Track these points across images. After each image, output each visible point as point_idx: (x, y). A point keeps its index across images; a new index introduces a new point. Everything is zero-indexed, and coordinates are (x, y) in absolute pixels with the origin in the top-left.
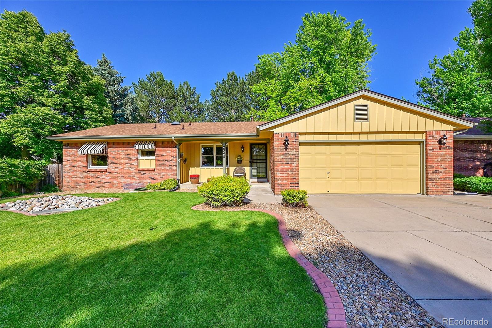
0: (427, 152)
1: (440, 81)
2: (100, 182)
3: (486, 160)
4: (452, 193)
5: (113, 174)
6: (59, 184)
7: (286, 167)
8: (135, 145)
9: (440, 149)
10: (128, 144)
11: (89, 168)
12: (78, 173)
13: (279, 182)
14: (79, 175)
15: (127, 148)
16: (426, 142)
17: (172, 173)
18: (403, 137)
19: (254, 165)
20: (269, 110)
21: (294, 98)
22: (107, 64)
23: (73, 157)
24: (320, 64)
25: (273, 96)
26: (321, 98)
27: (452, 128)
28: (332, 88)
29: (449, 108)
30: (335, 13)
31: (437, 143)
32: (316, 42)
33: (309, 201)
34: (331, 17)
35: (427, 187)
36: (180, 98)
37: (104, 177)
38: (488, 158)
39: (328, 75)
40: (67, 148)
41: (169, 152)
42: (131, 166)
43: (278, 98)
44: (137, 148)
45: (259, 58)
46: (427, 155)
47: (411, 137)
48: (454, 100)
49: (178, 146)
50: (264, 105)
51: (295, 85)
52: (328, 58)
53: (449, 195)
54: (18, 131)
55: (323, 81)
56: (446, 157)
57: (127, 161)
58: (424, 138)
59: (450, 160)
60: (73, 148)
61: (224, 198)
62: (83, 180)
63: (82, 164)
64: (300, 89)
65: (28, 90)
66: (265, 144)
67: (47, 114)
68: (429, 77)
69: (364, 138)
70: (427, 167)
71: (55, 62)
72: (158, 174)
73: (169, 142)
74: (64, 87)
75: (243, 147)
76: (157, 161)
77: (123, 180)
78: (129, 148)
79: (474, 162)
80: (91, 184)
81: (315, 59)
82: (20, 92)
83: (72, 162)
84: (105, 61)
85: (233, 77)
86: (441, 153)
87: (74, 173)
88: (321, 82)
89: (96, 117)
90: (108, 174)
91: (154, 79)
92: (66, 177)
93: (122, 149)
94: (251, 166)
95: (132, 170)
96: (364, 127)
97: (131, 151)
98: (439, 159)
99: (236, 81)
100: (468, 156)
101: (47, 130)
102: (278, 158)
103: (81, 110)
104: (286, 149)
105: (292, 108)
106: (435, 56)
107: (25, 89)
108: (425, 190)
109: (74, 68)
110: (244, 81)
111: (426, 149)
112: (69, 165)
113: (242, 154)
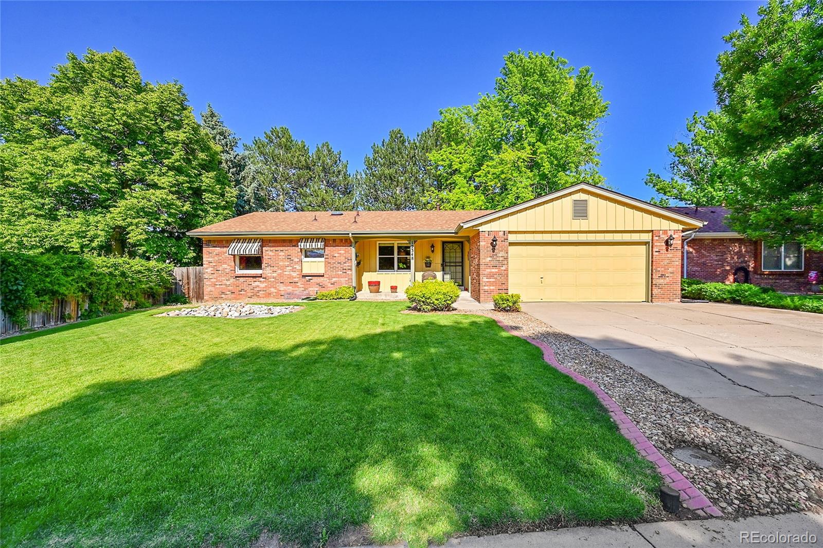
0: (652, 255)
1: (701, 149)
2: (252, 291)
3: (737, 264)
4: (679, 300)
5: (270, 280)
6: (189, 293)
7: (493, 270)
8: (299, 244)
9: (667, 250)
10: (289, 241)
11: (236, 272)
12: (223, 278)
13: (486, 288)
14: (225, 281)
15: (288, 246)
16: (652, 242)
17: (347, 279)
18: (627, 237)
19: (447, 269)
20: (456, 191)
21: (493, 174)
22: (215, 119)
23: (216, 258)
24: (531, 126)
25: (462, 170)
26: (531, 174)
27: (681, 227)
28: (547, 163)
29: (712, 190)
30: (552, 55)
31: (664, 244)
32: (526, 98)
33: (523, 307)
34: (546, 62)
35: (652, 294)
36: (318, 169)
37: (257, 283)
38: (740, 261)
39: (542, 145)
40: (208, 245)
41: (343, 252)
42: (293, 270)
43: (469, 174)
44: (302, 247)
45: (441, 113)
46: (652, 258)
47: (635, 237)
48: (720, 177)
49: (353, 245)
50: (448, 182)
51: (495, 156)
52: (542, 120)
53: (677, 302)
54: (131, 224)
55: (534, 153)
56: (674, 259)
57: (288, 263)
58: (651, 238)
59: (677, 263)
60: (216, 247)
61: (436, 302)
62: (230, 288)
63: (228, 267)
64: (502, 162)
65: (138, 167)
66: (462, 243)
67: (164, 200)
68: (687, 143)
69: (583, 238)
70: (652, 271)
71: (165, 125)
72: (328, 281)
73: (342, 240)
74: (179, 161)
75: (433, 246)
76: (327, 263)
77: (282, 288)
78: (290, 246)
79: (723, 266)
80: (241, 293)
81: (523, 122)
82: (128, 168)
83: (214, 264)
84: (212, 115)
85: (398, 138)
86: (668, 255)
87: (218, 279)
88: (532, 154)
89: (218, 201)
90: (264, 280)
91: (276, 138)
92: (207, 283)
93: (281, 248)
94: (443, 271)
95: (294, 274)
96: (583, 225)
97: (294, 251)
98: (666, 262)
99: (403, 142)
100: (716, 259)
101: (163, 222)
102: (484, 261)
103: (197, 193)
104: (494, 250)
105: (489, 189)
106: (696, 113)
107: (135, 165)
108: (650, 298)
109: (192, 134)
110: (415, 144)
111: (652, 250)
112: (212, 269)
113: (431, 255)
